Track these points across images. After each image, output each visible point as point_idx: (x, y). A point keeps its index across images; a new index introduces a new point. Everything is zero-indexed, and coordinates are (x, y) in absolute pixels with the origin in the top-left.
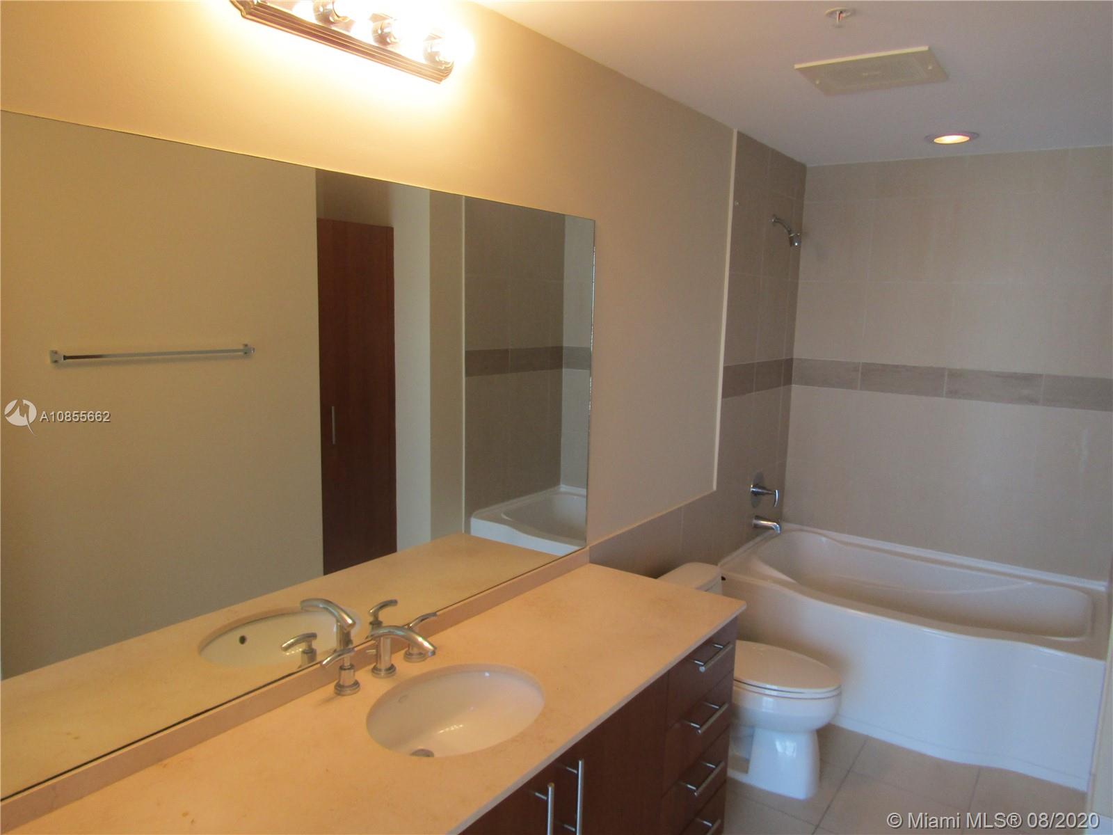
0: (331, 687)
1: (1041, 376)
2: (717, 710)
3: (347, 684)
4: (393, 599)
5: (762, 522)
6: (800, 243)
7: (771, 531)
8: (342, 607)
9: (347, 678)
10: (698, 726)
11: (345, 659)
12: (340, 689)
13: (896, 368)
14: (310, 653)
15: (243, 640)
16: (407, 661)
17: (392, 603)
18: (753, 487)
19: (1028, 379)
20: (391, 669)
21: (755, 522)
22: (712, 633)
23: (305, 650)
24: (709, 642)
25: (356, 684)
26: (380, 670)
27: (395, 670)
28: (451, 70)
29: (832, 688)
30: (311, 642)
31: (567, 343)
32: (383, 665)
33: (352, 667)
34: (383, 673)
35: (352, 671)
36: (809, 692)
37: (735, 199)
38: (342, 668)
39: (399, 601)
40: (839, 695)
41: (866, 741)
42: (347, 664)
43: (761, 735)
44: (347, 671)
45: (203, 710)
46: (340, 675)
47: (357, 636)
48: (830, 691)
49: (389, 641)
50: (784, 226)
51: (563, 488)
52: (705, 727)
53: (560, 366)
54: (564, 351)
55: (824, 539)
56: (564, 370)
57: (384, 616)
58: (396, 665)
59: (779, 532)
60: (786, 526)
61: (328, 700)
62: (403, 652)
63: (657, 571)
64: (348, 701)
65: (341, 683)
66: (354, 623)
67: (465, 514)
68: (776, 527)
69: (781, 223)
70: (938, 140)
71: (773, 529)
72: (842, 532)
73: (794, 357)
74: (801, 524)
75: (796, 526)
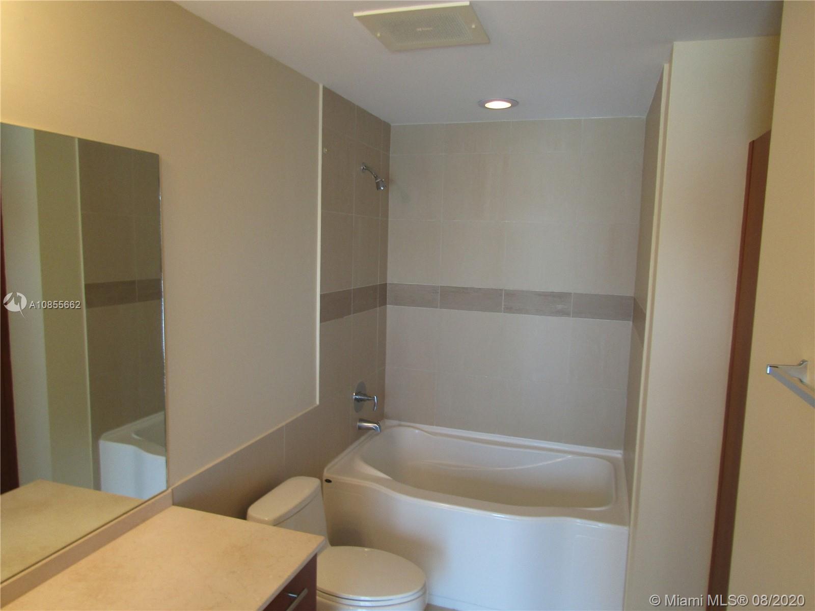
1: (570, 294)
5: (363, 424)
6: (385, 187)
18: (356, 395)
19: (562, 297)
21: (359, 424)
37: (324, 146)
50: (372, 173)
59: (379, 431)
60: (386, 425)
67: (93, 437)
68: (376, 427)
69: (369, 170)
70: (488, 105)
71: (374, 429)
72: (432, 424)
73: (388, 282)
74: (400, 420)
75: (395, 422)
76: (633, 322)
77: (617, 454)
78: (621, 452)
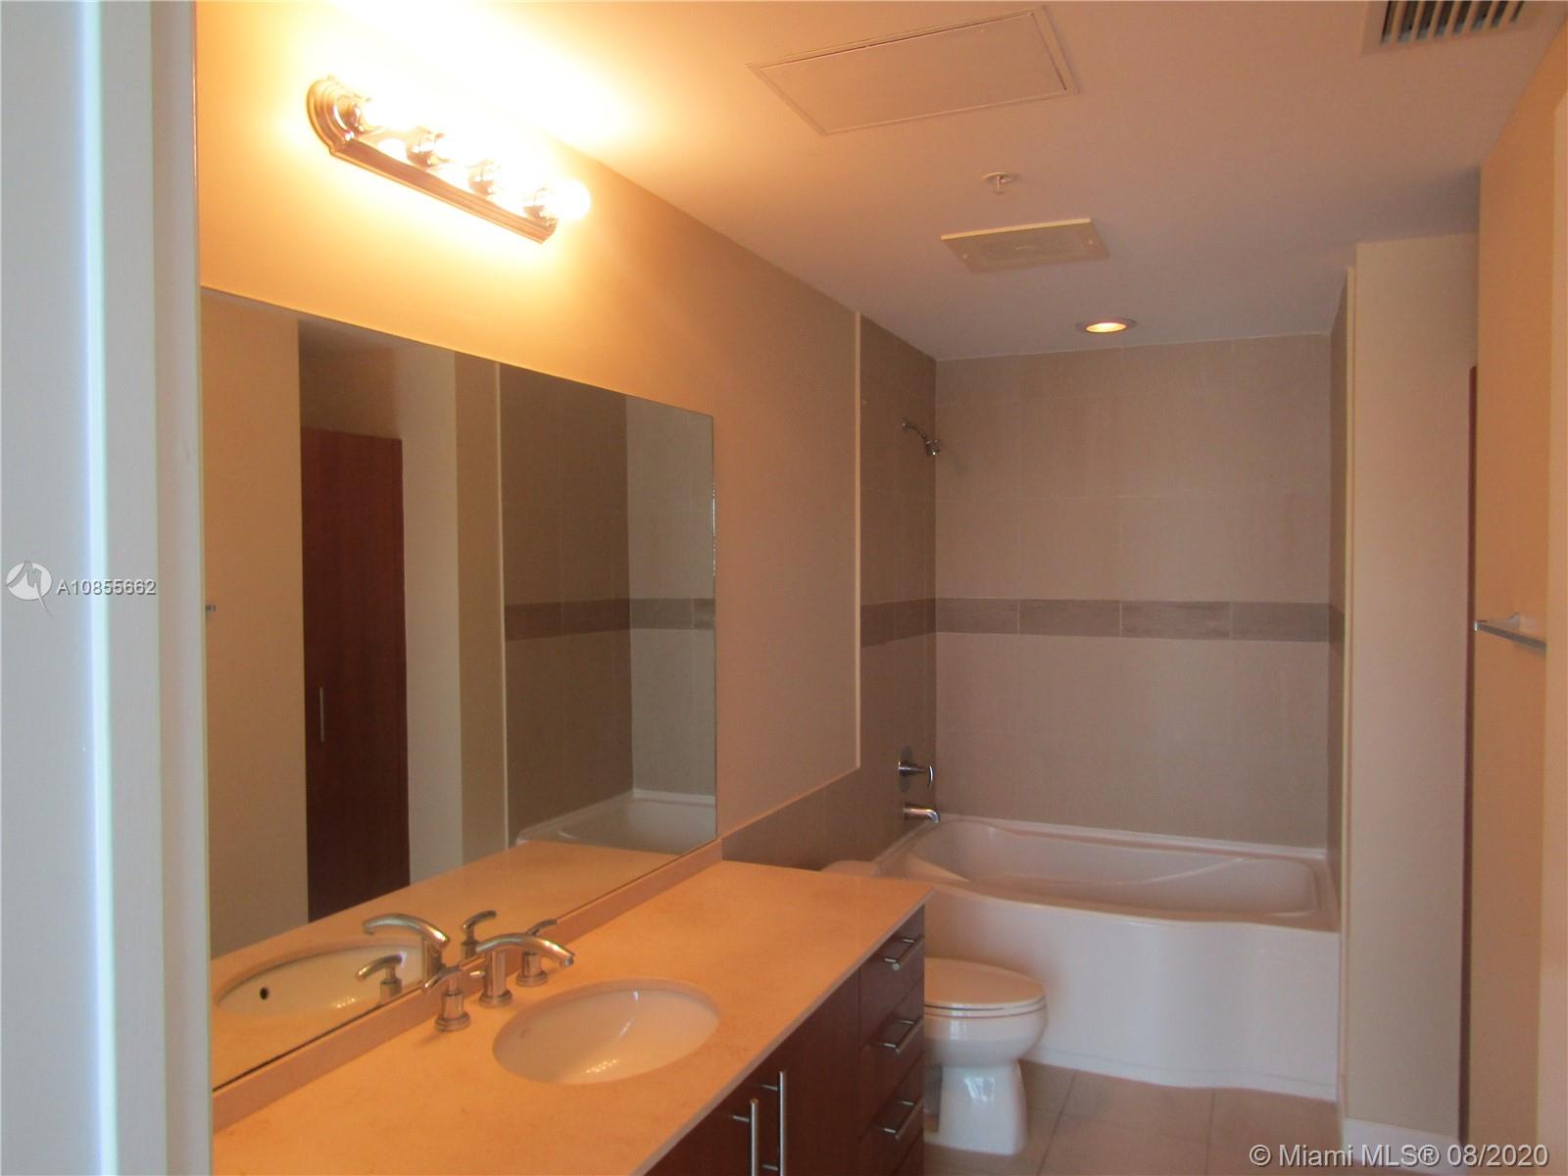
0: (430, 1025)
1: (1228, 603)
2: (912, 1027)
3: (453, 1016)
4: (489, 909)
5: (913, 810)
6: (937, 452)
7: (927, 822)
8: (427, 920)
9: (453, 1007)
10: (894, 1046)
11: (451, 982)
12: (444, 1024)
13: (1061, 604)
14: (394, 983)
15: (264, 994)
16: (522, 986)
17: (491, 914)
18: (902, 765)
19: (1214, 608)
20: (507, 995)
21: (906, 810)
22: (900, 925)
23: (386, 979)
24: (896, 938)
25: (465, 1016)
26: (491, 997)
27: (511, 995)
28: (555, 228)
29: (1036, 1000)
30: (394, 969)
31: (636, 592)
32: (496, 991)
33: (458, 993)
34: (495, 1001)
35: (460, 997)
36: (1010, 1007)
37: (862, 398)
38: (447, 994)
39: (498, 912)
40: (1044, 1007)
41: (1075, 1076)
42: (452, 988)
43: (950, 1076)
44: (453, 998)
45: (274, 1056)
46: (443, 1005)
47: (452, 956)
48: (1032, 1004)
49: (502, 957)
50: (919, 433)
51: (638, 793)
52: (903, 1046)
53: (627, 627)
54: (631, 605)
55: (991, 830)
56: (632, 630)
57: (481, 931)
58: (512, 991)
59: (937, 822)
60: (946, 816)
61: (431, 1039)
62: (515, 975)
63: (815, 864)
64: (455, 1039)
65: (446, 1016)
66: (448, 940)
67: (510, 832)
68: (933, 814)
69: (913, 428)
70: (1091, 329)
71: (930, 818)
72: (1013, 818)
73: (937, 597)
74: (961, 813)
75: (956, 816)
76: (1331, 641)
77: (1319, 854)
78: (1324, 850)
